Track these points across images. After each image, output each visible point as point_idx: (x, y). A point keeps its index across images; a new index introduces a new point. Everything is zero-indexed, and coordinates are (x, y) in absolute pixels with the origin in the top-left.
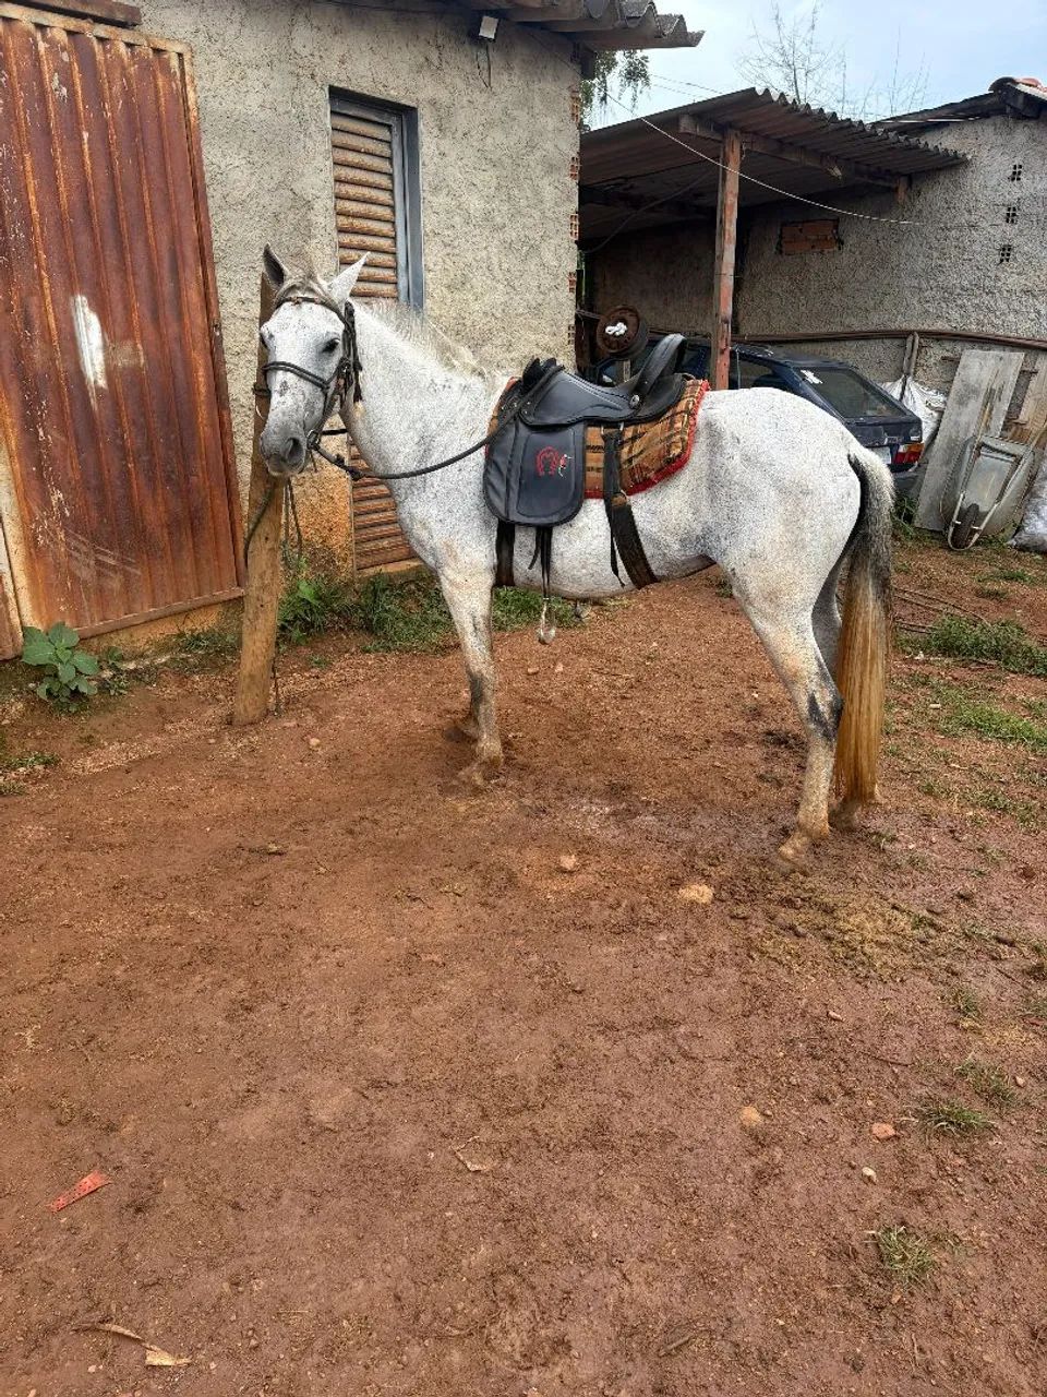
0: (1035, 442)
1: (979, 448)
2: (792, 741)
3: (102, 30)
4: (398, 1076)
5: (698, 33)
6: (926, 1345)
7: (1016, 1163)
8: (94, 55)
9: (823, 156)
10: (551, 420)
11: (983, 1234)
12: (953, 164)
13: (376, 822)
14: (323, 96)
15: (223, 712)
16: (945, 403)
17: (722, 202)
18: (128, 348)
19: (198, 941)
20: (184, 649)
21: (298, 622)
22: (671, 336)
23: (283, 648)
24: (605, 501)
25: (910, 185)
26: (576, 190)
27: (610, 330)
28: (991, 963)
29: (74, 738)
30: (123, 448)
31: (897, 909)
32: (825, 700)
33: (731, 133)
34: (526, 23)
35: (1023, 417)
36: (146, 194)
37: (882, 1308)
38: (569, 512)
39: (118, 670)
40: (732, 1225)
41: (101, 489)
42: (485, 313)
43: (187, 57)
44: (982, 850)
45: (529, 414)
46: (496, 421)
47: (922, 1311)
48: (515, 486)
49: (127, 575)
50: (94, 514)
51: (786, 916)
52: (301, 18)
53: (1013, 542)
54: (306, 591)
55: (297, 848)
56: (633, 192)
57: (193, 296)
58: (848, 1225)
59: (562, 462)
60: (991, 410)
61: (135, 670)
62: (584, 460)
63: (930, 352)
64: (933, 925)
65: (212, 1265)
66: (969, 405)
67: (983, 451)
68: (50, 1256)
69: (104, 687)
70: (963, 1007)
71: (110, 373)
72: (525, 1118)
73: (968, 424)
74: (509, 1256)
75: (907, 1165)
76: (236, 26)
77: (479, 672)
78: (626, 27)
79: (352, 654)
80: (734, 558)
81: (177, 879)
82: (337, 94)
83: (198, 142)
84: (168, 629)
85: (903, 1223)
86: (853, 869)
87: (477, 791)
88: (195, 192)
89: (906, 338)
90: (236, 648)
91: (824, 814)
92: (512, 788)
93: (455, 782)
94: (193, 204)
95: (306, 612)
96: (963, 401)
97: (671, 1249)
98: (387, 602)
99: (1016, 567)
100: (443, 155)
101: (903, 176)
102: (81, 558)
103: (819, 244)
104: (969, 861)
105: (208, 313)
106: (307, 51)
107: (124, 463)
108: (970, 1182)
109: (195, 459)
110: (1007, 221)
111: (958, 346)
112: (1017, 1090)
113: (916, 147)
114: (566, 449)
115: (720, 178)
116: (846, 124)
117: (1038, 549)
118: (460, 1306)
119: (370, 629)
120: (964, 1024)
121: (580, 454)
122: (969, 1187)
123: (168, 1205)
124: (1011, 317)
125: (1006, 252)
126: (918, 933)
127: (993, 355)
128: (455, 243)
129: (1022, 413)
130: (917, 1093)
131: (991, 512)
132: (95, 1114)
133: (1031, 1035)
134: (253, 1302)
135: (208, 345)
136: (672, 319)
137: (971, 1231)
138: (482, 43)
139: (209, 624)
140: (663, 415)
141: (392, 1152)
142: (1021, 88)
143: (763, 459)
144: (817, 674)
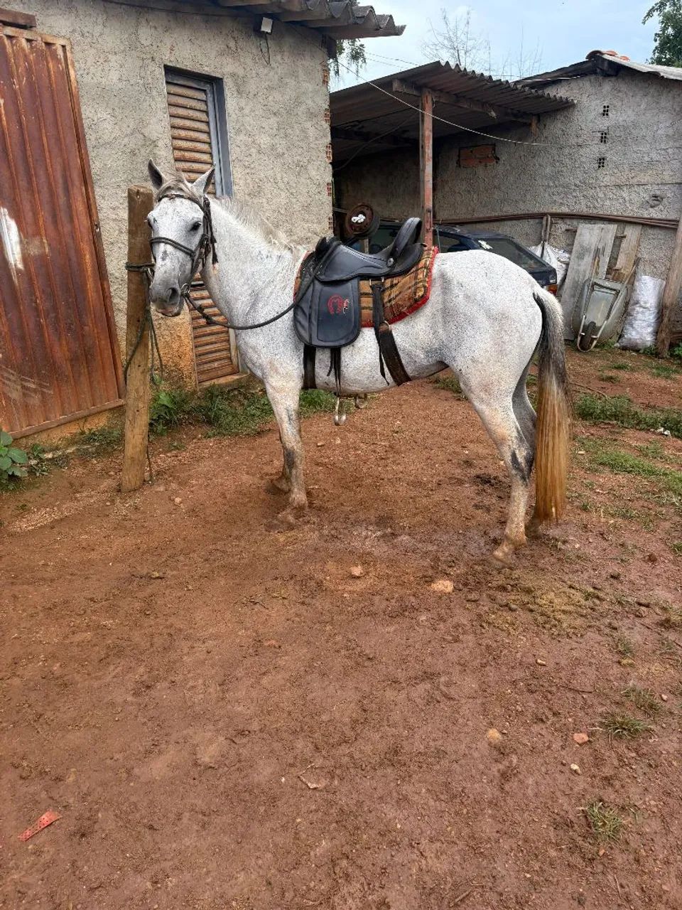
0: (627, 281)
1: (593, 286)
2: (493, 481)
3: (9, 31)
4: (255, 726)
5: (402, 27)
6: (624, 882)
7: (668, 753)
8: (6, 48)
9: (483, 104)
10: (336, 277)
11: (653, 803)
12: (565, 106)
13: (224, 552)
14: (160, 73)
15: (114, 484)
16: (569, 258)
17: (422, 135)
18: (37, 242)
19: (110, 641)
20: (84, 442)
21: (161, 421)
22: (412, 219)
23: (152, 438)
24: (375, 329)
25: (539, 121)
26: (329, 130)
27: (355, 219)
28: (637, 620)
29: (12, 507)
30: (36, 309)
31: (573, 588)
32: (522, 455)
33: (426, 91)
34: (290, 22)
35: (618, 266)
36: (45, 139)
37: (594, 859)
38: (351, 337)
39: (41, 459)
40: (490, 812)
41: (23, 338)
42: (274, 211)
43: (68, 48)
44: (622, 545)
45: (321, 274)
46: (299, 279)
47: (620, 859)
48: (315, 322)
49: (43, 394)
50: (19, 354)
51: (502, 597)
52: (144, 22)
53: (617, 345)
54: (164, 399)
55: (172, 573)
56: (364, 130)
57: (80, 207)
58: (565, 804)
59: (345, 305)
60: (599, 261)
61: (53, 458)
62: (360, 302)
63: (558, 226)
64: (598, 598)
65: (138, 870)
66: (585, 260)
67: (596, 288)
68: (23, 873)
69: (32, 471)
70: (623, 651)
71: (25, 259)
72: (344, 749)
73: (585, 271)
74: (342, 846)
75: (598, 761)
76: (100, 27)
77: (293, 447)
78: (356, 24)
79: (199, 439)
80: (460, 363)
81: (92, 599)
82: (169, 70)
83: (79, 104)
84: (74, 429)
85: (601, 801)
86: (541, 563)
87: (291, 527)
88: (78, 136)
89: (542, 218)
90: (121, 439)
91: (522, 529)
92: (314, 523)
93: (275, 522)
94: (77, 145)
95: (166, 413)
96: (581, 257)
97: (451, 832)
98: (220, 404)
99: (621, 361)
100: (241, 109)
101: (535, 115)
102: (11, 384)
103: (484, 160)
104: (615, 553)
105: (91, 217)
106: (148, 43)
107: (38, 319)
108: (640, 768)
109: (86, 315)
110: (602, 142)
111: (575, 222)
112: (664, 704)
113: (542, 96)
114: (347, 296)
115: (420, 120)
116: (498, 83)
117: (634, 348)
118: (312, 884)
119: (210, 422)
120: (624, 662)
121: (356, 299)
122: (640, 772)
123: (104, 830)
124: (608, 203)
125: (601, 161)
126: (589, 603)
127: (597, 227)
128: (252, 166)
129: (618, 263)
130: (600, 710)
131: (603, 327)
132: (47, 770)
133: (668, 666)
134: (168, 894)
135: (91, 238)
136: (394, 210)
137: (645, 801)
138: (263, 35)
139: (101, 424)
140: (410, 270)
141: (256, 780)
142: (606, 57)
143: (479, 297)
144: (516, 438)
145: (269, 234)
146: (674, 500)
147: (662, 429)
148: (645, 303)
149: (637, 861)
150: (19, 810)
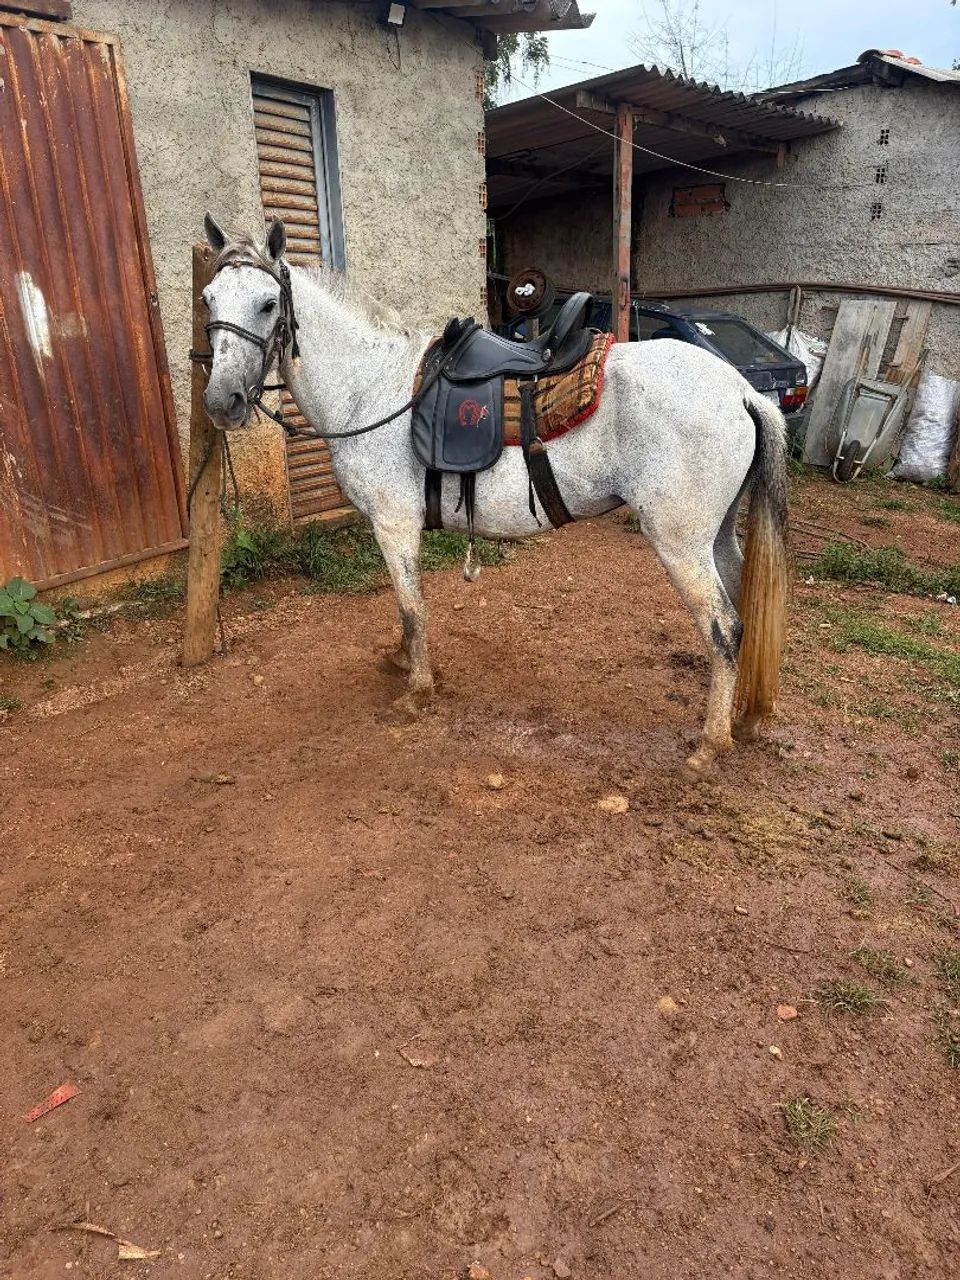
0: (907, 384)
1: (858, 390)
2: (696, 663)
3: (35, 24)
4: (343, 983)
5: (590, 15)
6: (829, 1203)
7: (907, 1037)
8: (30, 48)
9: (708, 126)
10: (471, 374)
11: (879, 1102)
12: (827, 130)
14: (245, 82)
15: (173, 655)
16: (826, 349)
17: (618, 171)
18: (71, 319)
19: (157, 866)
20: (134, 598)
21: (240, 569)
22: (579, 294)
23: (227, 593)
25: (788, 150)
26: (483, 162)
27: (520, 290)
28: (881, 857)
29: (35, 684)
30: (70, 413)
31: (795, 811)
32: (726, 624)
33: (624, 107)
34: (430, 9)
35: (896, 361)
36: (83, 176)
37: (791, 1173)
38: (490, 459)
39: (74, 619)
40: (654, 1105)
41: (51, 453)
42: (404, 279)
43: (116, 48)
44: (870, 755)
45: (450, 370)
46: (420, 377)
47: (826, 1175)
48: (440, 436)
49: (78, 530)
50: (45, 475)
51: (694, 821)
52: (222, 11)
53: (891, 474)
54: (244, 540)
55: (245, 777)
56: (537, 163)
57: (130, 269)
58: (757, 1099)
59: (482, 414)
60: (868, 354)
61: (91, 619)
62: (502, 409)
63: (812, 302)
64: (829, 825)
65: (177, 1164)
66: (849, 352)
67: (863, 392)
68: (27, 1163)
69: (61, 635)
70: (857, 898)
71: (55, 342)
72: (461, 1016)
73: (848, 368)
74: (451, 1142)
75: (809, 1042)
76: (162, 17)
77: (411, 609)
78: (524, 11)
79: (292, 597)
80: (641, 497)
81: (135, 810)
82: (257, 79)
83: (130, 128)
84: (121, 579)
85: (807, 1096)
86: (754, 776)
87: (411, 719)
88: (128, 170)
89: (789, 291)
90: (182, 596)
91: (728, 728)
92: (443, 715)
93: (390, 711)
94: (127, 184)
95: (247, 559)
96: (842, 347)
97: (598, 1129)
98: (322, 547)
99: (895, 496)
100: (359, 133)
101: (783, 142)
102: (36, 517)
103: (707, 207)
104: (859, 765)
105: (145, 284)
106: (229, 40)
107: (71, 426)
108: (866, 1055)
109: (138, 422)
110: (877, 181)
111: (837, 297)
112: (907, 971)
113: (793, 116)
114: (485, 401)
115: (615, 148)
116: (728, 96)
117: (914, 480)
118: (407, 1190)
119: (306, 572)
120: (858, 912)
121: (498, 405)
122: (865, 1061)
123: (135, 1111)
124: (883, 269)
125: (877, 209)
126: (815, 832)
127: (869, 303)
128: (373, 214)
129: (896, 357)
130: (817, 976)
131: (871, 447)
132: (65, 1031)
133: (918, 920)
134: (215, 1196)
135: (146, 315)
136: (578, 278)
137: (869, 1100)
138: (391, 29)
139: (158, 573)
140: (573, 367)
141: (341, 1052)
142: (887, 59)
143: (666, 405)
144: (719, 601)
145: (375, 315)
146: (951, 694)
147: (945, 595)
148: (933, 414)
149: (851, 1178)
150: (26, 1080)
